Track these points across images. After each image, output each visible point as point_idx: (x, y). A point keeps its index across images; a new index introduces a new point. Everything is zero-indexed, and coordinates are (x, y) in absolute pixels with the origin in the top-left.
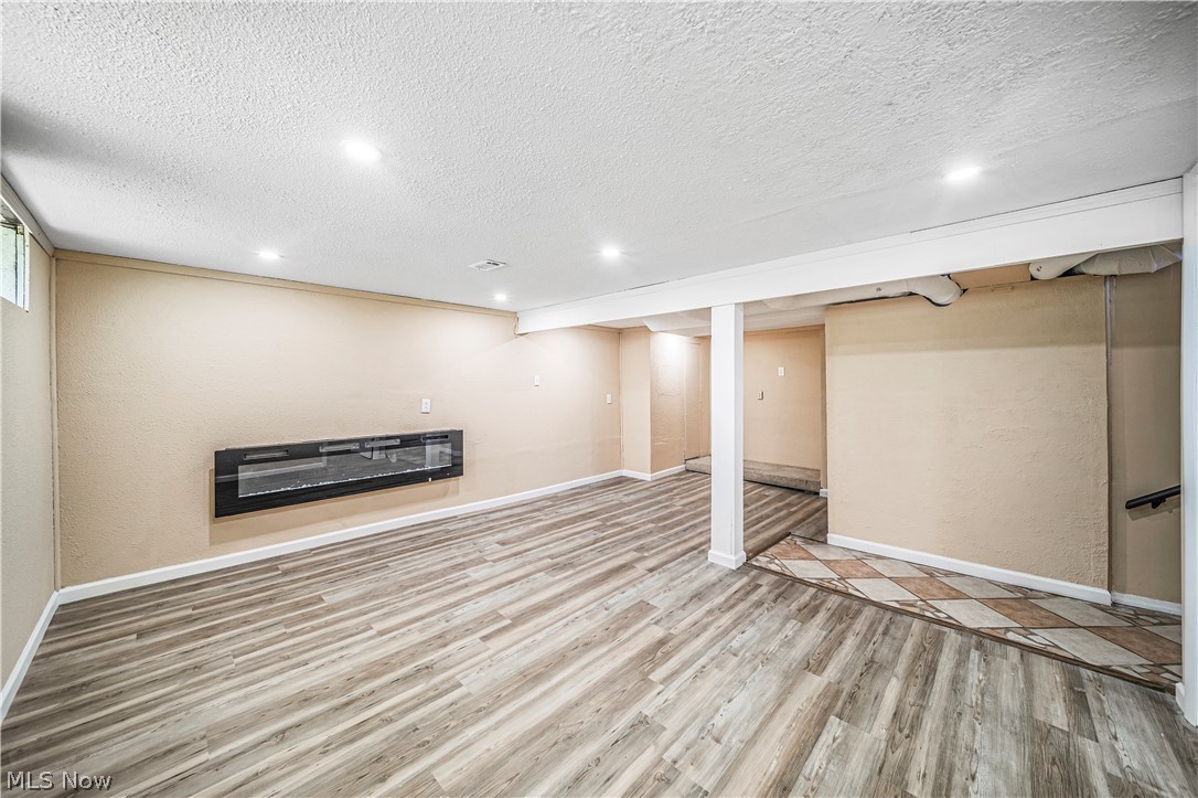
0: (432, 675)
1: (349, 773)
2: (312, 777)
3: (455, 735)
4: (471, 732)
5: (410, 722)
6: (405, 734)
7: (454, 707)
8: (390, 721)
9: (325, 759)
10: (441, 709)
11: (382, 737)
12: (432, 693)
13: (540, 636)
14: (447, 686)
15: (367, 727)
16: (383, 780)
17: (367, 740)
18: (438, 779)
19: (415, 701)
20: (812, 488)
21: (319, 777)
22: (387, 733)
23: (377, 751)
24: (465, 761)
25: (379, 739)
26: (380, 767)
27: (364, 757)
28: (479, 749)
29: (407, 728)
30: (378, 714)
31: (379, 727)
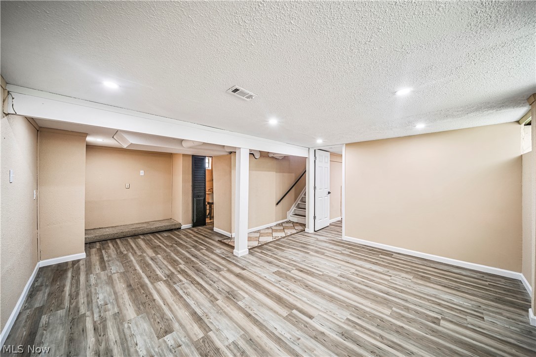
0: (347, 331)
1: (410, 339)
2: (422, 351)
3: (372, 313)
4: (368, 309)
5: (377, 329)
6: (383, 329)
7: (360, 317)
8: (381, 336)
9: (414, 351)
10: (363, 321)
11: (389, 335)
12: (358, 327)
13: (304, 299)
14: (350, 323)
15: (390, 343)
16: (402, 327)
17: (395, 340)
18: (390, 313)
19: (365, 331)
20: (177, 227)
21: (421, 348)
22: (387, 334)
23: (395, 334)
24: (379, 308)
25: (391, 336)
26: (399, 330)
27: (401, 337)
28: (373, 306)
29: (380, 329)
30: (381, 342)
31: (386, 339)
